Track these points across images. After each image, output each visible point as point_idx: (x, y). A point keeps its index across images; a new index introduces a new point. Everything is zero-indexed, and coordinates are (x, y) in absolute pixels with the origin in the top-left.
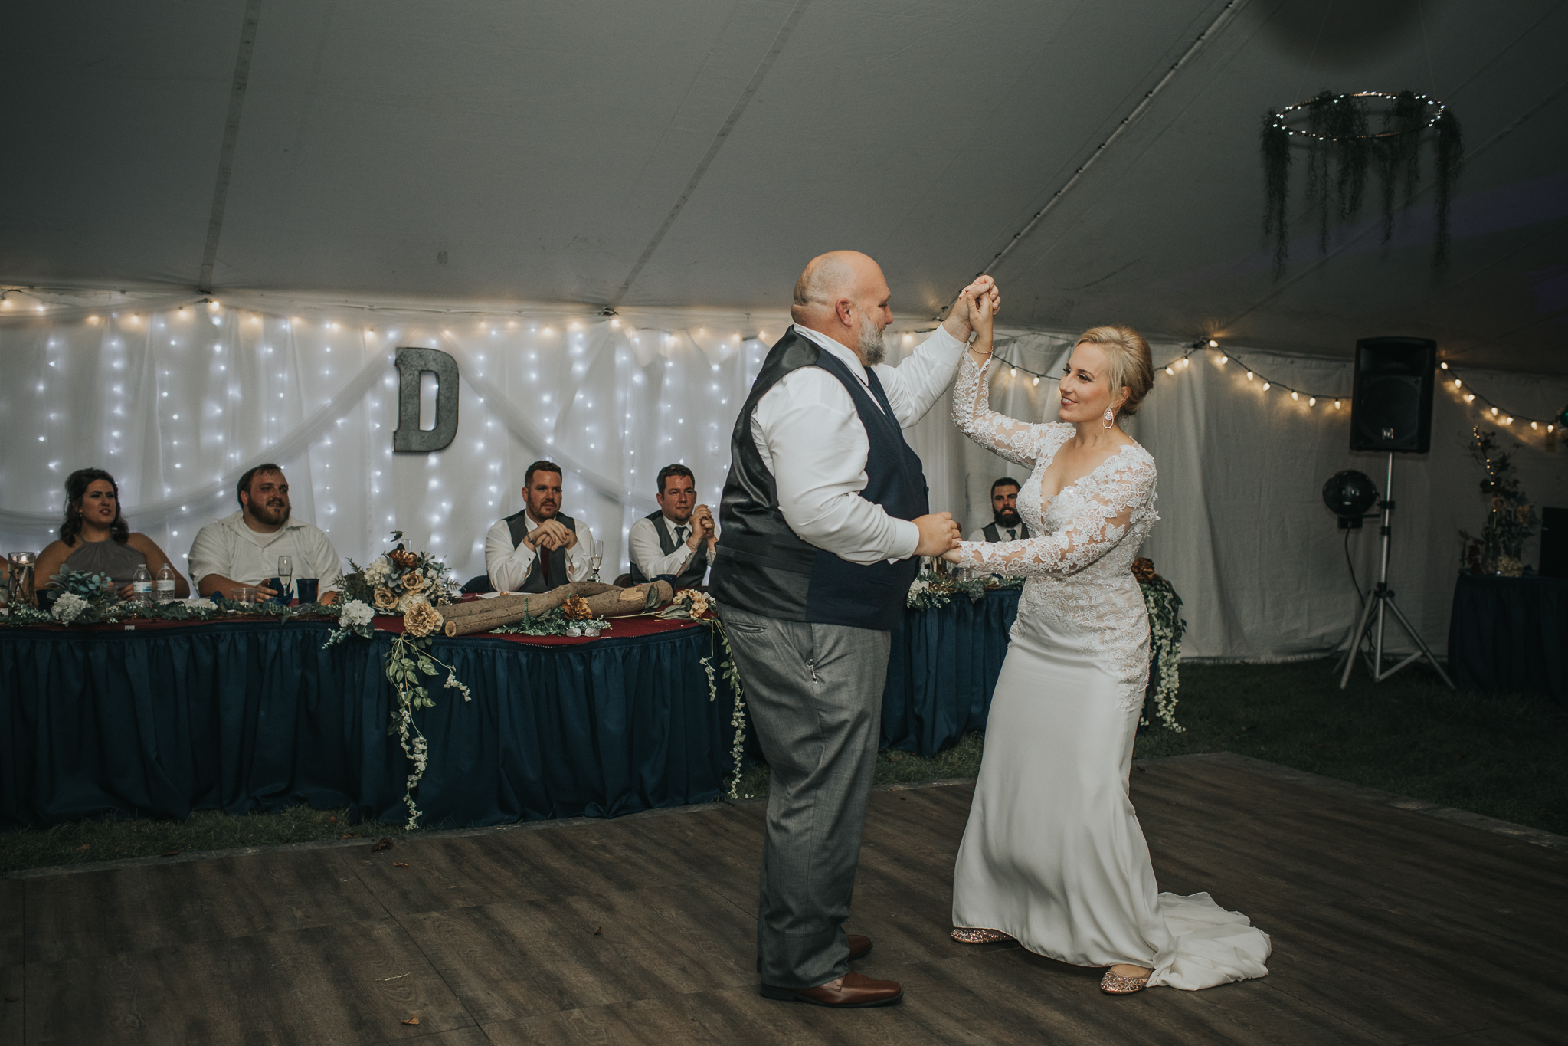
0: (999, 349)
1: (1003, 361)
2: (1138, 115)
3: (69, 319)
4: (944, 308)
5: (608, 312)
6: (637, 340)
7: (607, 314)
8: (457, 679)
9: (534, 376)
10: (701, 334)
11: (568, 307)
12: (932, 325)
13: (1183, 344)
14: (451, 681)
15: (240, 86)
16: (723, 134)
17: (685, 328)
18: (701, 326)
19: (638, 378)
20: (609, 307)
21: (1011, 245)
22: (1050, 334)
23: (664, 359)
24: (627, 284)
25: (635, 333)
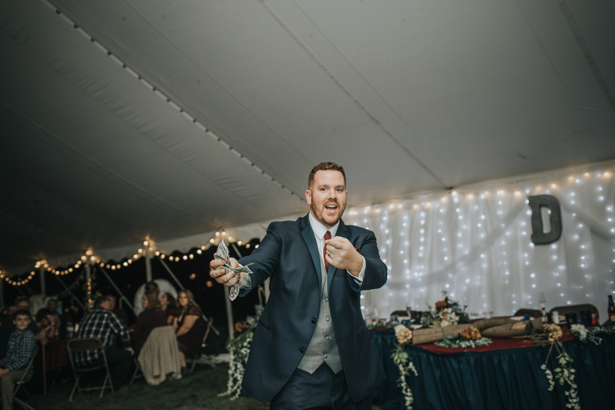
8: (414, 365)
9: (601, 198)
14: (411, 365)
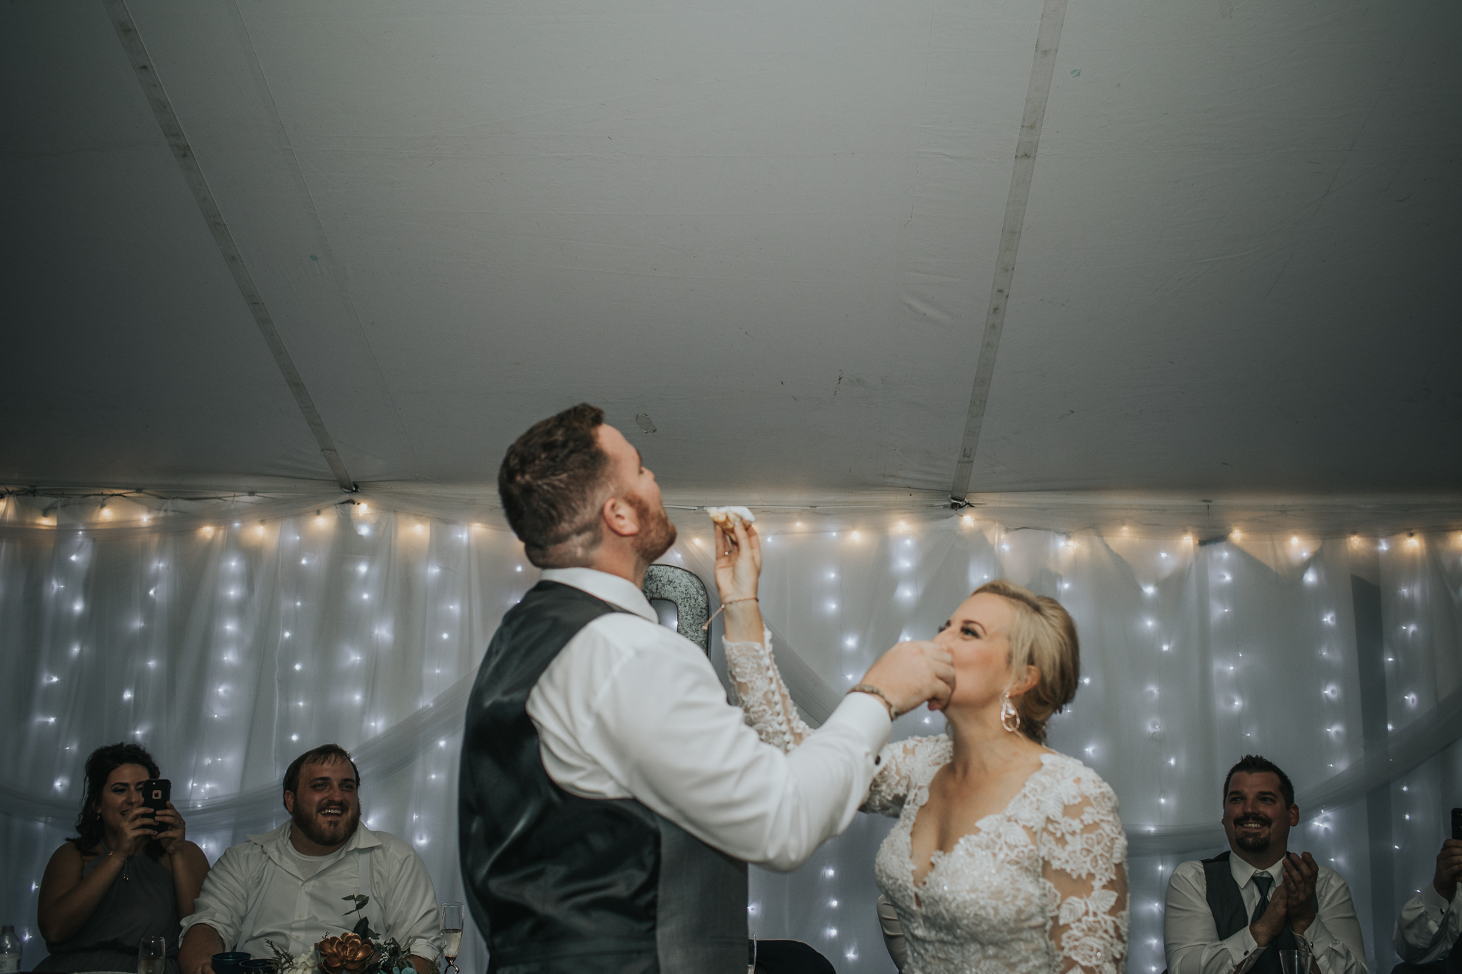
3: (177, 530)
5: (958, 504)
6: (1006, 547)
7: (954, 506)
9: (832, 606)
10: (1124, 537)
11: (892, 498)
17: (1094, 524)
18: (1123, 524)
20: (956, 495)
23: (1054, 578)
24: (967, 457)
25: (1003, 536)
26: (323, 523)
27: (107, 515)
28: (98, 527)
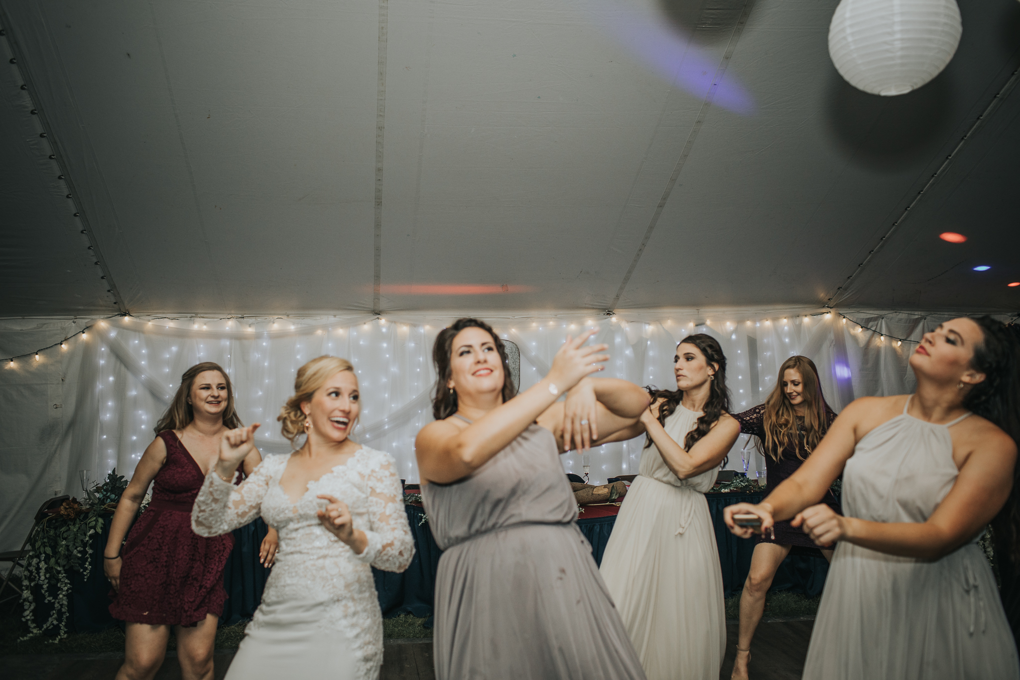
0: (870, 324)
1: (875, 331)
2: (943, 171)
3: (307, 332)
4: (829, 299)
5: (609, 313)
6: (628, 329)
7: (608, 314)
10: (669, 324)
11: (585, 311)
12: (824, 310)
13: (1009, 314)
15: (379, 203)
16: (661, 206)
17: (658, 320)
18: (668, 318)
19: (628, 352)
20: (609, 310)
21: (868, 258)
22: (908, 312)
23: (645, 340)
24: (618, 297)
25: (626, 325)
26: (367, 327)
27: (275, 326)
28: (272, 332)
